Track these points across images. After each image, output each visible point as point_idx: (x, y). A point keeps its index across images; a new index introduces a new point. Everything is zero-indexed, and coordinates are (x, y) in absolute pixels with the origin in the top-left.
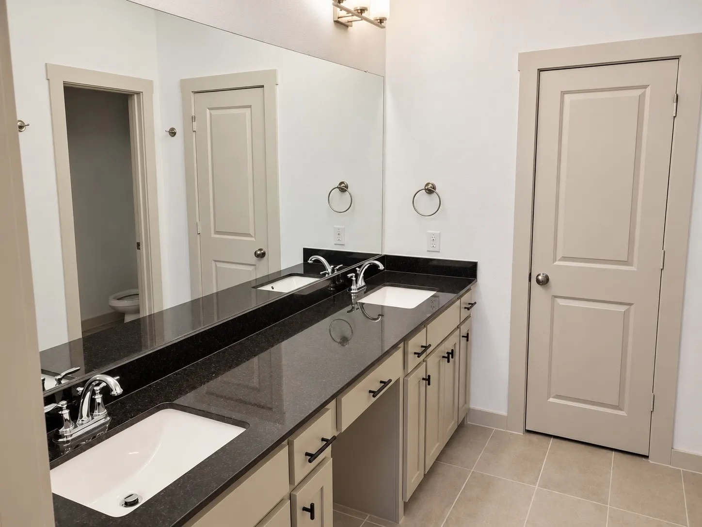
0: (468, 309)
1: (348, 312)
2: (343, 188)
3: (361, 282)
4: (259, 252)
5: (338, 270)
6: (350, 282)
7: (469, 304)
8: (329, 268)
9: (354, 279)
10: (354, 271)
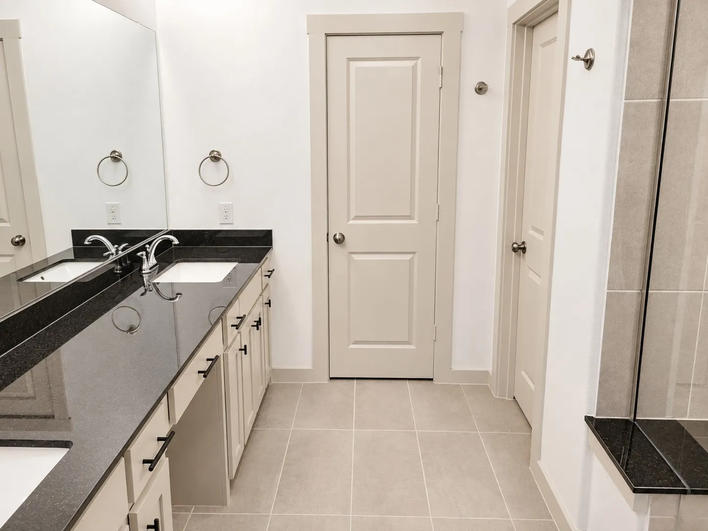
0: (269, 276)
1: (142, 295)
2: (116, 158)
3: (153, 261)
4: (17, 239)
5: (123, 250)
6: (140, 261)
7: (269, 271)
8: (113, 250)
9: (144, 257)
10: (143, 248)
